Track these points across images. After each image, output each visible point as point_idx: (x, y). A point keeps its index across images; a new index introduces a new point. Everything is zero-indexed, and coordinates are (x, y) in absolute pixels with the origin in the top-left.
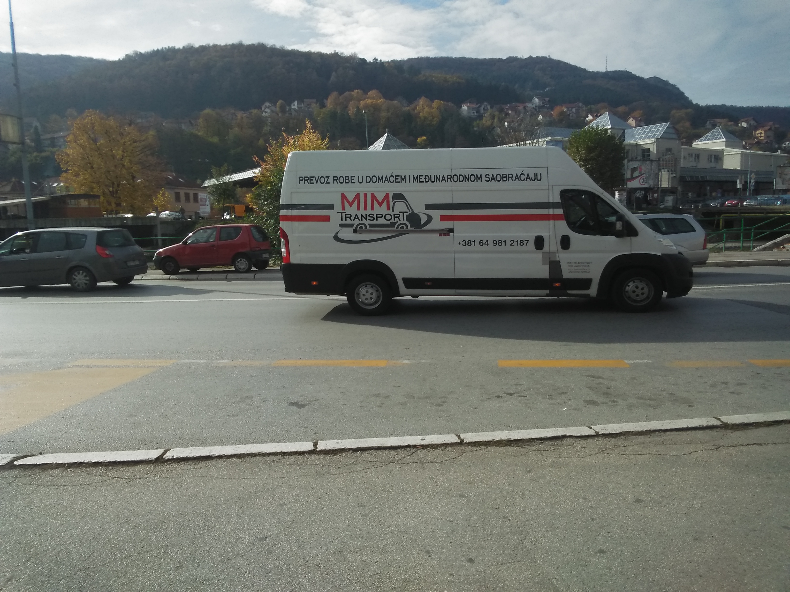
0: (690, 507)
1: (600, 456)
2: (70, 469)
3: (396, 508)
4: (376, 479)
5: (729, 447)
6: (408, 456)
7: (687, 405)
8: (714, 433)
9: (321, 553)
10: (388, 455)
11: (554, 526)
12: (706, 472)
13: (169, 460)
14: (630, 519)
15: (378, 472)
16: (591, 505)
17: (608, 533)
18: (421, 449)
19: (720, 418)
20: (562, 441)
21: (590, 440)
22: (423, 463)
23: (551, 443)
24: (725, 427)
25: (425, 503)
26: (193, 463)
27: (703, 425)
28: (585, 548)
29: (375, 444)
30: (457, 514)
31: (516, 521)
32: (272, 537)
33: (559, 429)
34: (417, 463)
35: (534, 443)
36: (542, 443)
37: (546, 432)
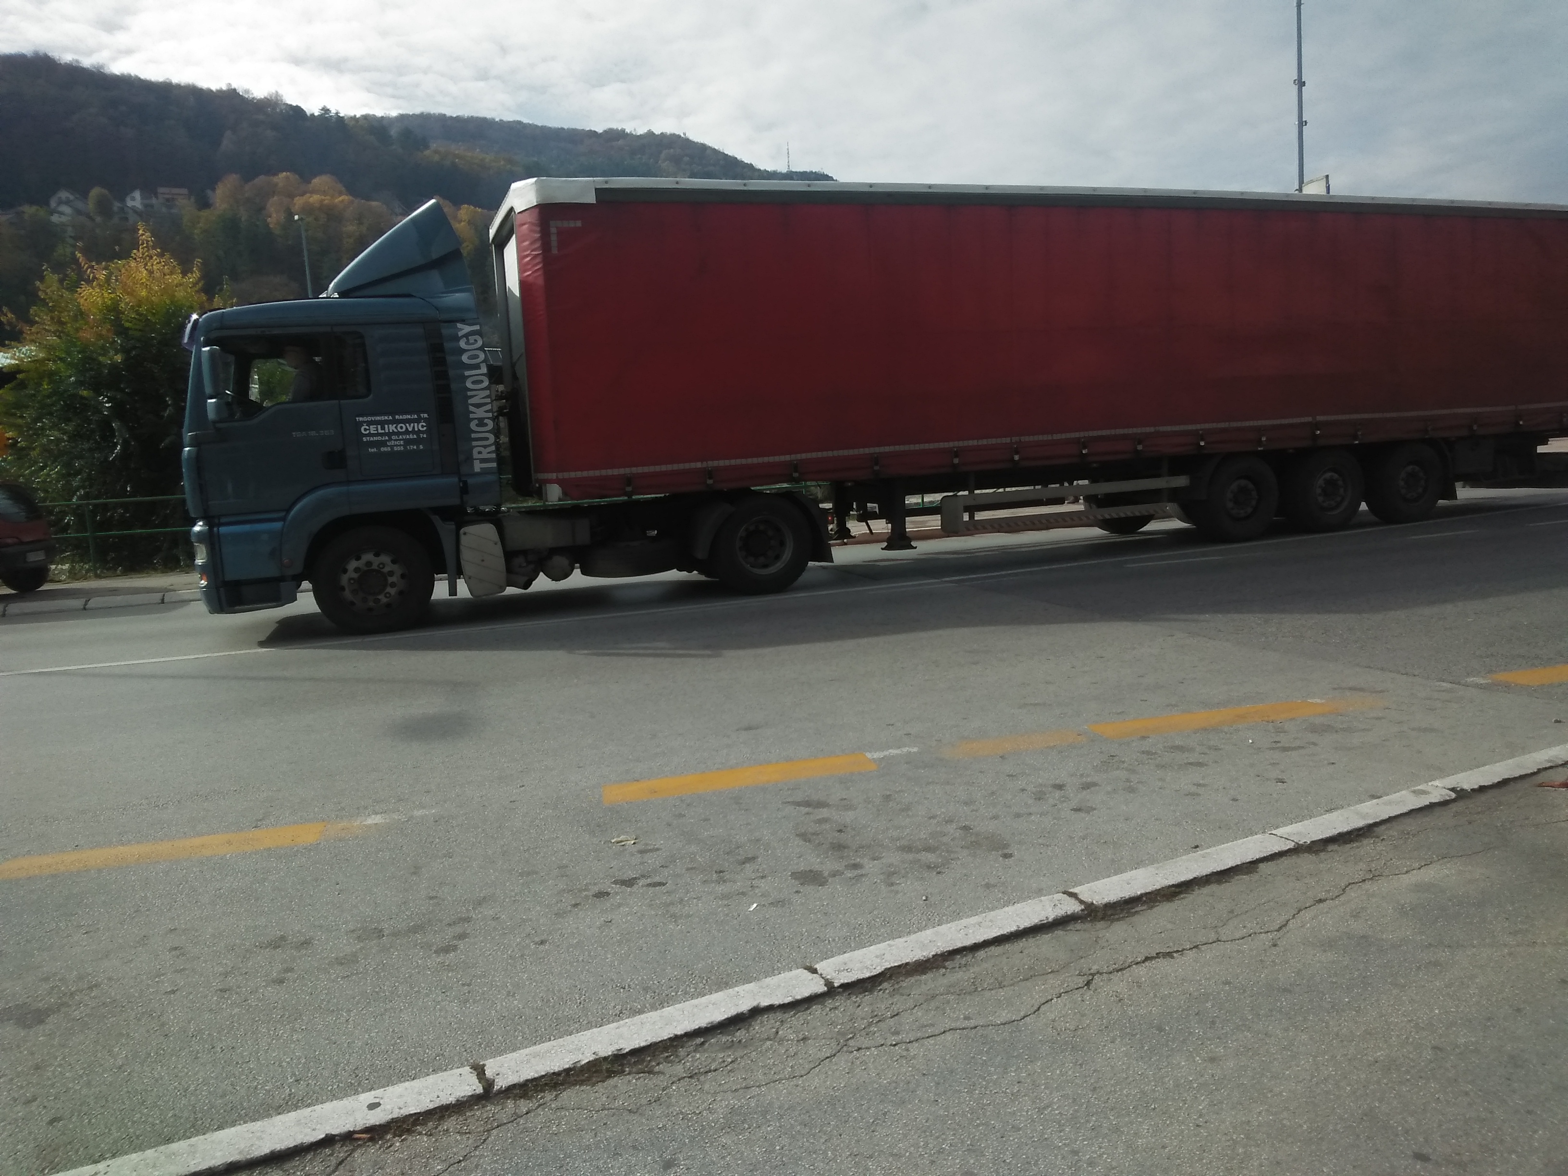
1: (842, 1062)
5: (1111, 973)
7: (1000, 853)
8: (1071, 936)
18: (365, 1142)
19: (1074, 890)
20: (750, 1025)
21: (816, 1009)
23: (724, 1039)
24: (1089, 915)
27: (1047, 918)
33: (741, 991)
35: (682, 1052)
36: (703, 1044)
37: (711, 1006)
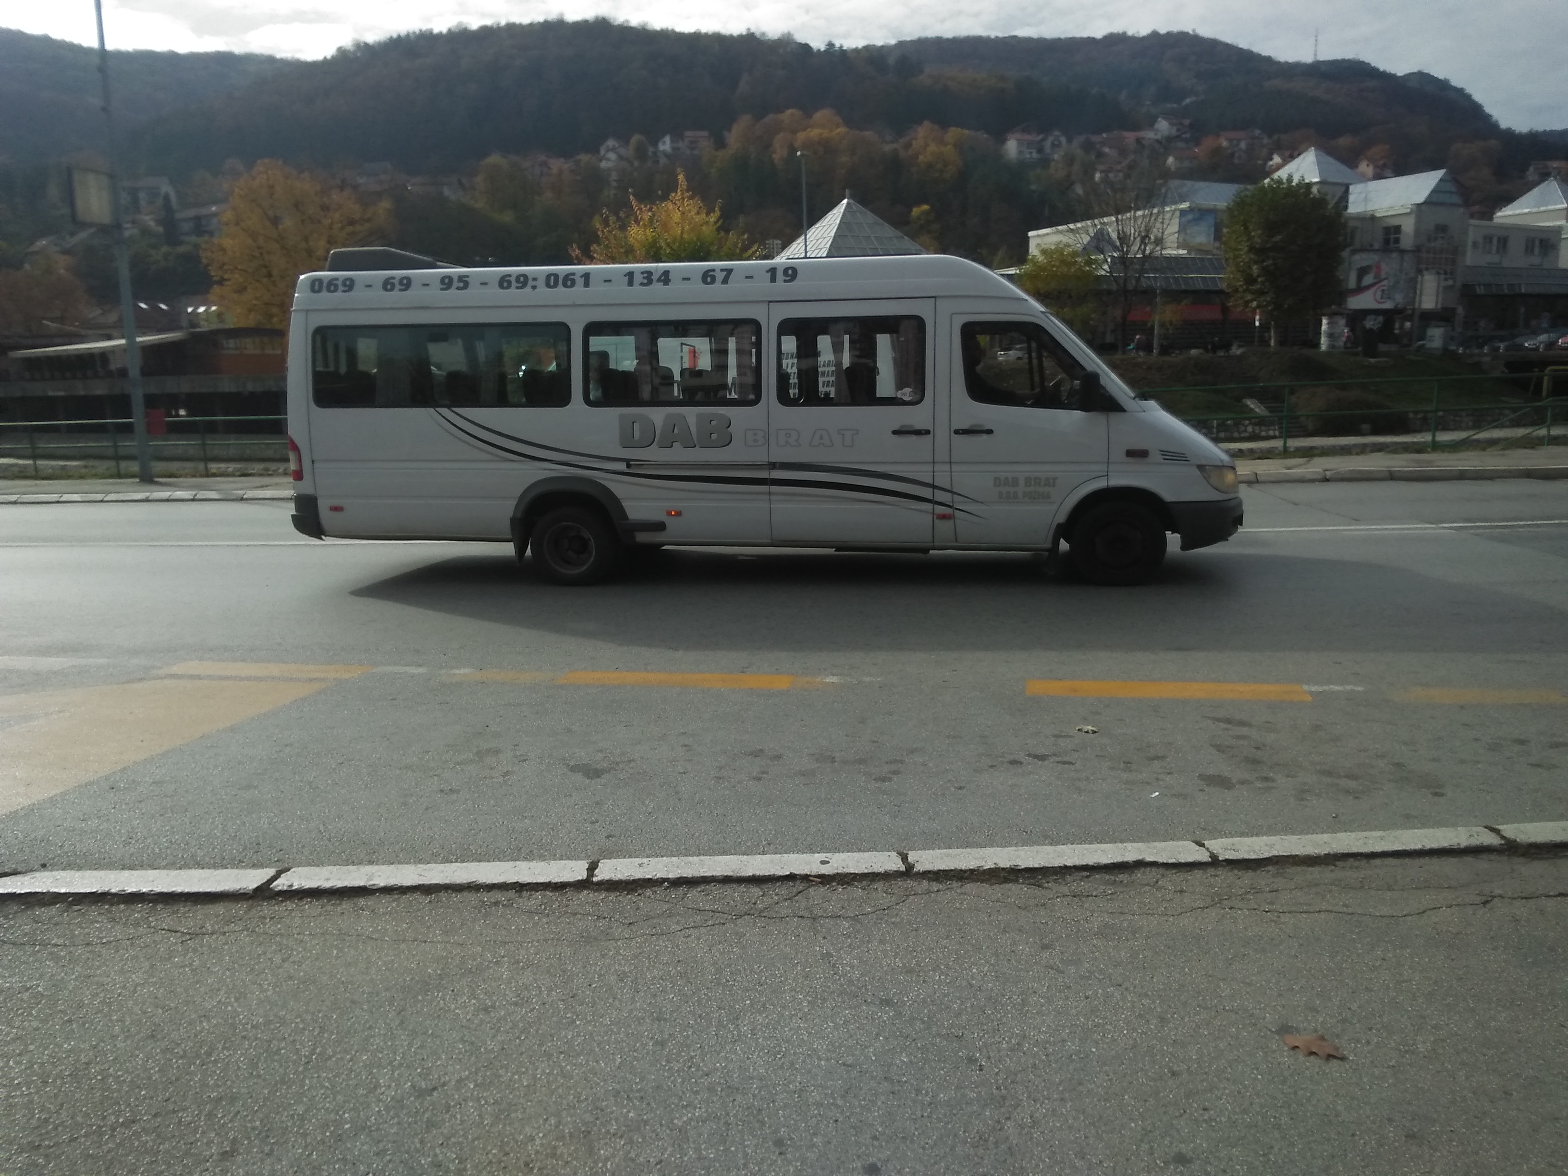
0: (1406, 1052)
1: (1213, 913)
2: (79, 907)
3: (732, 1027)
4: (706, 952)
5: (1514, 899)
6: (786, 899)
7: (1431, 791)
8: (1482, 864)
9: (541, 1135)
10: (742, 898)
11: (1080, 1088)
12: (1453, 960)
13: (281, 893)
14: (1259, 1077)
15: (713, 935)
16: (1175, 1035)
17: (1205, 1109)
18: (817, 883)
19: (1499, 827)
20: (1133, 872)
21: (1198, 873)
22: (814, 919)
23: (1107, 877)
24: (1508, 850)
25: (799, 1015)
26: (329, 901)
27: (1459, 844)
28: (1145, 1146)
29: (718, 869)
30: (866, 1047)
31: (997, 1070)
32: (446, 1088)
33: (1129, 845)
34: (801, 917)
35: (1069, 878)
36: (1088, 877)
37: (1099, 851)
